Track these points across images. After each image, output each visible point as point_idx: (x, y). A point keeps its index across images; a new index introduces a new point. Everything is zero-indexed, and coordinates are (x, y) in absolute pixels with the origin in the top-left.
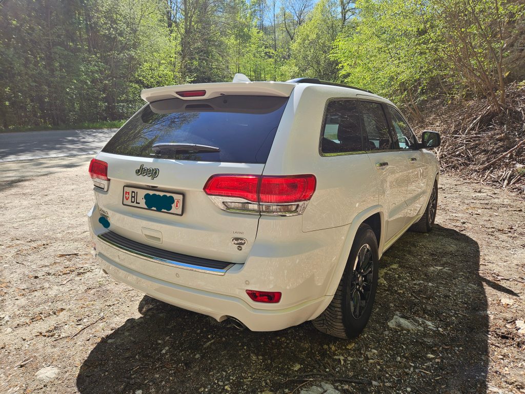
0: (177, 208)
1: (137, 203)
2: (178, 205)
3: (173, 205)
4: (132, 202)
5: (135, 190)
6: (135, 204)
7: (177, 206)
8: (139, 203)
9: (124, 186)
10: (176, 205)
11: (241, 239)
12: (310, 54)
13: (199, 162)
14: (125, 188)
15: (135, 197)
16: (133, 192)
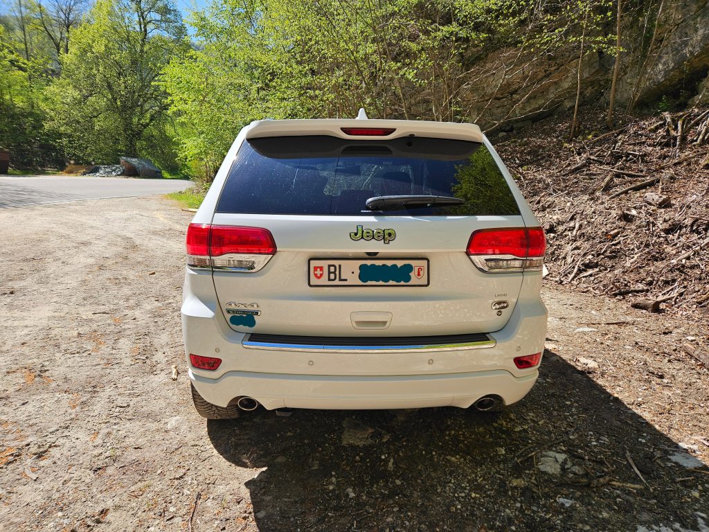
0: (420, 277)
1: (340, 280)
2: (421, 273)
3: (412, 274)
4: (329, 280)
5: (336, 263)
6: (337, 282)
7: (419, 275)
8: (346, 280)
9: (310, 260)
10: (417, 273)
11: (504, 302)
12: (99, 73)
13: (449, 217)
14: (311, 262)
15: (337, 273)
16: (329, 266)
